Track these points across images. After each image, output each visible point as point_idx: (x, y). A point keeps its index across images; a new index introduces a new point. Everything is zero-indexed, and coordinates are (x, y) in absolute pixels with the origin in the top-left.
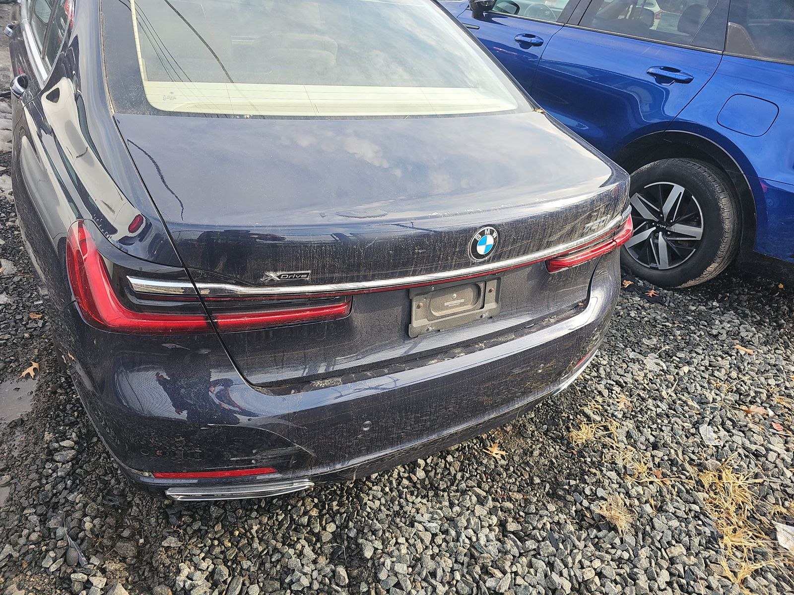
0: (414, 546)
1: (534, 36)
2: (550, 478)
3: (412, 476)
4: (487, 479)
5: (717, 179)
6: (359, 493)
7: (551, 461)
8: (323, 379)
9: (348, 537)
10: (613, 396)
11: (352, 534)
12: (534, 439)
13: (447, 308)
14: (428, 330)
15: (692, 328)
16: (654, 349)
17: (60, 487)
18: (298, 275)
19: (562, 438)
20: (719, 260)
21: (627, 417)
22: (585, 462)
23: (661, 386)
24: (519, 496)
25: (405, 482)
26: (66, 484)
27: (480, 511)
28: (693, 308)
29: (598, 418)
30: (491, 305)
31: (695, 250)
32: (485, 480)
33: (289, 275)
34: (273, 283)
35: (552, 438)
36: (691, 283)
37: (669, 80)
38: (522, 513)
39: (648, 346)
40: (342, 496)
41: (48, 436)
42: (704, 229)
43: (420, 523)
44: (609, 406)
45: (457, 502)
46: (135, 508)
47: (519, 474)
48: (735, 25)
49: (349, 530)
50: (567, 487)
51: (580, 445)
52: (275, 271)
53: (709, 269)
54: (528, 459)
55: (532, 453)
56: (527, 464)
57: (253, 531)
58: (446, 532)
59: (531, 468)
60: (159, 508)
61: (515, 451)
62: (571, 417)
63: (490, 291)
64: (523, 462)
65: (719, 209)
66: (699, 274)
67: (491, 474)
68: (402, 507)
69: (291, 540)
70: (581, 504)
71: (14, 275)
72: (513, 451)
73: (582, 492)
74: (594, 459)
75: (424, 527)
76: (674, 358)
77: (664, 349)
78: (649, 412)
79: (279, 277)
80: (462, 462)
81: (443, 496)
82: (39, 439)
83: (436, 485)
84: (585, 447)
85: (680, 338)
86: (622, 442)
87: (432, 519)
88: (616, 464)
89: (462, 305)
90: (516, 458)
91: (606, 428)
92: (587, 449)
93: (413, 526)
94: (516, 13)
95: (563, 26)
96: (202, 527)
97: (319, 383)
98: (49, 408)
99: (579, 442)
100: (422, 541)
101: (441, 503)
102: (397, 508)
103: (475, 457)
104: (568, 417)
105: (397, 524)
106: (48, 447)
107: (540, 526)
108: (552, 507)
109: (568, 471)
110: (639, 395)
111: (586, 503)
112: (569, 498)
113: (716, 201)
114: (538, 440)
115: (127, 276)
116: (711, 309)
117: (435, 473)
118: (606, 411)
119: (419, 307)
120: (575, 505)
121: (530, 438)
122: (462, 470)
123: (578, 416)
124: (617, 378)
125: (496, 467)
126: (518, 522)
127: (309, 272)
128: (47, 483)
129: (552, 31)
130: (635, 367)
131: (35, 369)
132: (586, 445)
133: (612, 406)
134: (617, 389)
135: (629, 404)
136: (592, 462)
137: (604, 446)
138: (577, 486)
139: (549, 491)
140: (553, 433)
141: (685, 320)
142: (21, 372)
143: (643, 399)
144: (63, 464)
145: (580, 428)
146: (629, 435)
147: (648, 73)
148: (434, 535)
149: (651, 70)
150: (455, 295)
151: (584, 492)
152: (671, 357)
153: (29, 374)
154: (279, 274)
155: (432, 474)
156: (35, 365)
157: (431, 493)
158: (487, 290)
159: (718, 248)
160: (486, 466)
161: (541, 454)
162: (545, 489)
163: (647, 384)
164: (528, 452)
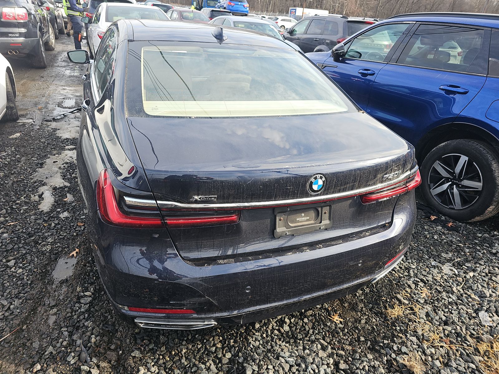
0: (278, 371)
1: (369, 70)
2: (371, 338)
3: (281, 329)
4: (329, 335)
5: (489, 152)
6: (247, 336)
7: (373, 327)
8: (224, 259)
9: (238, 362)
10: (418, 288)
11: (240, 361)
12: (362, 313)
13: (298, 222)
14: (286, 234)
15: (478, 248)
16: (449, 261)
17: (82, 317)
18: (210, 197)
19: (382, 313)
20: (495, 204)
21: (427, 303)
22: (396, 330)
23: (452, 284)
24: (349, 348)
25: (276, 332)
26: (85, 316)
27: (322, 354)
28: (480, 235)
29: (407, 302)
30: (326, 222)
31: (478, 197)
32: (328, 336)
33: (205, 197)
34: (196, 202)
35: (375, 313)
36: (477, 219)
37: (454, 93)
38: (350, 359)
39: (445, 258)
40: (236, 337)
41: (79, 289)
42: (483, 184)
43: (283, 357)
44: (415, 295)
45: (307, 347)
46: (119, 333)
47: (351, 334)
48: (494, 60)
49: (239, 358)
50: (381, 344)
51: (393, 318)
52: (198, 195)
53: (489, 209)
54: (358, 325)
55: (360, 321)
56: (357, 328)
57: (183, 353)
58: (299, 365)
59: (359, 331)
60: (132, 334)
61: (349, 319)
62: (388, 300)
63: (325, 213)
64: (354, 327)
65: (492, 170)
66: (482, 212)
67: (332, 333)
68: (272, 347)
69: (204, 360)
70: (390, 356)
71: (73, 202)
72: (348, 319)
73: (391, 348)
74: (402, 328)
75: (285, 360)
76: (464, 266)
77: (456, 260)
78: (443, 301)
79: (200, 198)
80: (314, 324)
81: (299, 343)
82: (74, 290)
83: (296, 336)
84: (396, 320)
85: (469, 254)
86: (423, 318)
87: (291, 356)
88: (417, 332)
89: (307, 220)
90: (350, 324)
91: (412, 309)
92: (398, 322)
93: (278, 359)
94: (360, 57)
95: (387, 64)
96: (155, 348)
97: (221, 261)
98: (81, 274)
99: (393, 316)
100: (283, 369)
101: (297, 347)
102: (269, 347)
103: (322, 321)
104: (386, 300)
105: (269, 357)
106: (78, 295)
107: (361, 368)
108: (370, 356)
109: (384, 334)
110: (436, 289)
111: (393, 355)
112: (382, 351)
113: (490, 166)
114: (365, 314)
115: (124, 197)
116: (493, 236)
117: (296, 328)
118: (413, 298)
119: (280, 220)
120: (387, 356)
121: (360, 312)
122: (313, 328)
123: (393, 300)
124: (422, 277)
125: (336, 328)
126: (347, 364)
127: (216, 196)
128: (75, 315)
129: (380, 67)
130: (436, 271)
131: (77, 252)
132: (397, 319)
133: (417, 295)
134: (421, 284)
135: (429, 294)
136: (401, 330)
137: (410, 320)
138: (389, 344)
139: (369, 346)
140: (376, 310)
141: (473, 243)
142: (70, 253)
143: (440, 292)
144: (85, 305)
145: (394, 307)
146: (427, 315)
147: (440, 89)
148: (291, 366)
149: (442, 87)
150: (303, 214)
151: (393, 348)
152: (462, 266)
153: (73, 255)
154: (200, 197)
155: (294, 329)
156: (77, 250)
157: (292, 341)
158: (323, 212)
159: (493, 196)
160: (329, 327)
161: (366, 323)
162: (367, 345)
163: (443, 283)
164: (358, 321)
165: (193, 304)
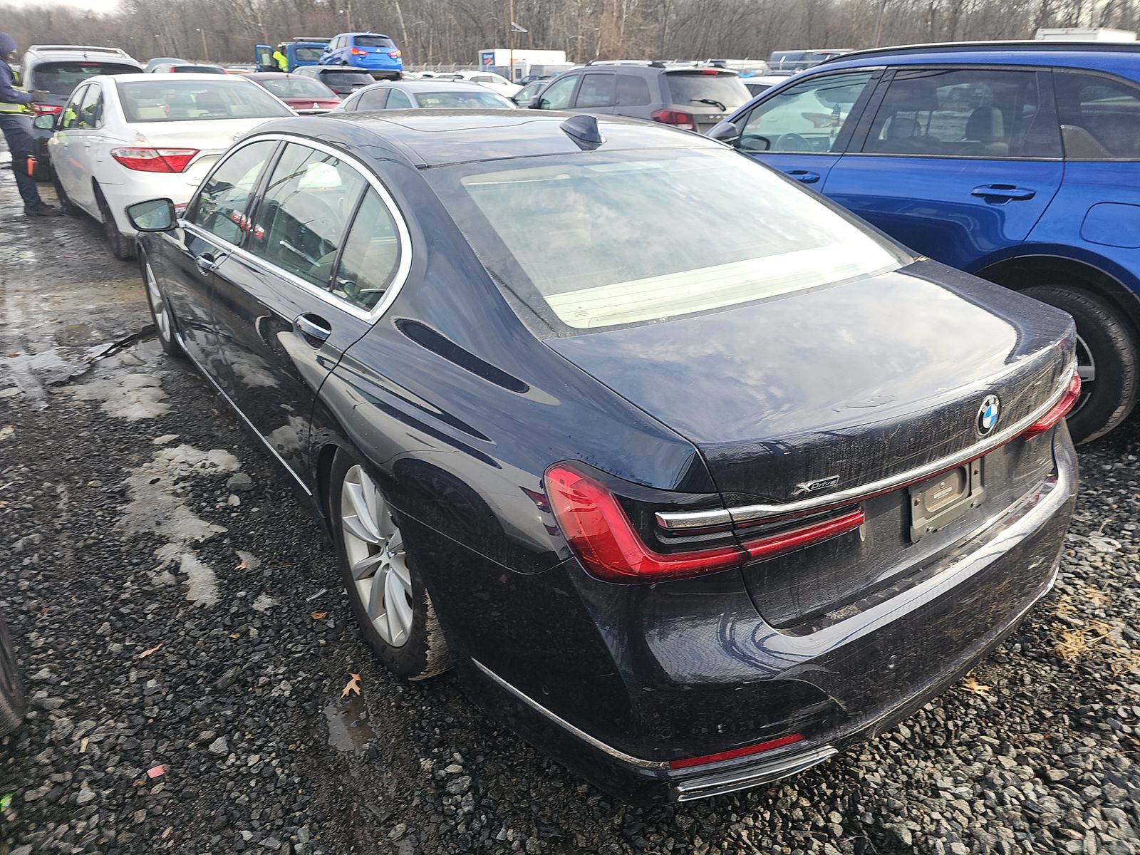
0: (954, 819)
2: (1062, 708)
3: (898, 735)
4: (987, 724)
5: (1096, 304)
6: (846, 768)
7: (1051, 687)
8: (837, 610)
9: (865, 825)
10: (1080, 591)
11: (869, 820)
12: (1014, 664)
13: (938, 500)
14: (928, 530)
15: (1123, 492)
16: (1094, 526)
17: (476, 825)
18: (828, 481)
19: (1047, 655)
20: (1125, 401)
21: (1110, 616)
22: (1095, 679)
23: (1129, 569)
24: (1038, 737)
25: (892, 744)
26: (481, 821)
27: (1008, 762)
28: (1109, 467)
29: (1080, 623)
30: (978, 491)
31: (1089, 394)
32: (984, 724)
33: (820, 483)
34: (804, 496)
35: (1034, 658)
36: (1095, 436)
37: (1005, 199)
38: (1056, 757)
39: (1083, 523)
40: (827, 777)
41: (426, 764)
42: (1096, 366)
43: (945, 790)
44: (1083, 605)
45: (971, 757)
46: (580, 836)
47: (1020, 710)
48: (1070, 127)
49: (862, 815)
50: (1092, 714)
51: (1075, 660)
52: (806, 481)
53: (1115, 414)
54: (1021, 689)
55: (1022, 680)
56: (1023, 696)
57: (745, 838)
58: (982, 796)
59: (1030, 700)
60: (612, 830)
61: (998, 683)
62: (1045, 627)
63: (976, 473)
64: (1017, 695)
65: (1110, 339)
66: (1103, 423)
67: (987, 717)
68: (910, 776)
69: (797, 841)
70: (1121, 730)
71: (262, 568)
72: (996, 683)
73: (1116, 716)
74: (1103, 674)
75: (951, 794)
76: (1124, 532)
77: (1104, 523)
78: (1133, 604)
79: (810, 488)
80: (945, 708)
81: (948, 753)
82: (416, 771)
83: (932, 742)
84: (1082, 661)
85: (1115, 506)
86: (1123, 646)
87: (957, 783)
88: (1133, 675)
89: (950, 495)
90: (1006, 692)
91: (1096, 634)
92: (1087, 664)
93: (938, 796)
95: (842, 155)
96: (678, 846)
97: (834, 615)
98: (405, 728)
99: (1072, 656)
100: (961, 811)
101: (952, 762)
102: (904, 778)
103: (956, 698)
104: (1041, 628)
105: (917, 798)
106: (433, 778)
107: (1090, 767)
108: (1090, 742)
109: (1080, 695)
110: (1110, 585)
111: (1127, 729)
112: (1103, 726)
113: (1104, 330)
114: (1019, 664)
115: (657, 513)
116: (1129, 465)
117: (921, 727)
118: (1083, 611)
119: (916, 503)
120: (1115, 733)
121: (1008, 663)
122: (949, 718)
123: (1053, 624)
124: (1073, 568)
125: (988, 707)
126: (1059, 768)
127: (838, 476)
128: (457, 824)
129: (829, 163)
130: (1085, 551)
131: (357, 683)
132: (1083, 659)
133: (1087, 605)
134: (1080, 582)
135: (1105, 598)
136: (1104, 678)
137: (1105, 655)
138: (1103, 710)
139: (1070, 724)
140: (1032, 652)
141: (1107, 483)
142: (341, 690)
143: (1117, 589)
144: (462, 796)
145: (1064, 639)
146: (1125, 636)
147: (973, 194)
148: (971, 803)
149: (976, 191)
150: (943, 484)
151: (1118, 715)
152: (1120, 533)
153: (352, 690)
154: (809, 485)
155: (917, 729)
156: (356, 677)
157: (932, 753)
158: (973, 472)
159: (1121, 387)
160: (975, 708)
161: (1033, 681)
162: (1064, 722)
163: (1112, 570)
164: (1015, 681)
165: (803, 719)
